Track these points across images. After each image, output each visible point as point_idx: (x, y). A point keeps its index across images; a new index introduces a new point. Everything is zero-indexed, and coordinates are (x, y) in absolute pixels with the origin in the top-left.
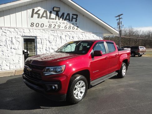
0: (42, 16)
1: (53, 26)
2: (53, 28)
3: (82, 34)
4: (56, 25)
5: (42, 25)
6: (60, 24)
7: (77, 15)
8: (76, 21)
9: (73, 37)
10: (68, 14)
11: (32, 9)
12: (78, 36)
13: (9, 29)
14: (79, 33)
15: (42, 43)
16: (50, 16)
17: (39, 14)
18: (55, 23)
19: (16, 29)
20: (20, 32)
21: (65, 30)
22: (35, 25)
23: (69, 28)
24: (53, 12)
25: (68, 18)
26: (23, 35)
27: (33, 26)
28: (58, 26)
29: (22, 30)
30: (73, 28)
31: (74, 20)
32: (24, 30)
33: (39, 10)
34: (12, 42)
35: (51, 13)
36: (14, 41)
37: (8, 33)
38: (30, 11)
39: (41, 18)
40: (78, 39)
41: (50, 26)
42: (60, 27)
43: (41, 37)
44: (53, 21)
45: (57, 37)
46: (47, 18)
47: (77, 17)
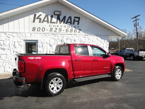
0: (44, 21)
1: (54, 30)
2: (54, 31)
3: (84, 37)
4: (57, 29)
5: (44, 29)
6: (61, 28)
7: (79, 18)
8: (78, 24)
9: (74, 40)
10: (70, 18)
11: (34, 15)
12: (80, 39)
13: (13, 34)
14: (81, 36)
15: (42, 47)
16: (51, 20)
17: (40, 19)
18: (56, 27)
19: (18, 34)
20: (22, 36)
21: (67, 34)
22: (36, 29)
23: (70, 31)
24: (54, 16)
25: (69, 21)
26: (25, 39)
27: (35, 30)
28: (59, 30)
29: (24, 35)
30: (75, 31)
31: (76, 23)
32: (25, 34)
33: (41, 15)
34: (14, 46)
35: (52, 17)
36: (17, 45)
37: (11, 37)
38: (32, 16)
39: (43, 22)
40: (80, 42)
41: (51, 29)
42: (61, 30)
43: (42, 41)
44: (54, 24)
45: (58, 41)
46: (48, 22)
47: (79, 20)
